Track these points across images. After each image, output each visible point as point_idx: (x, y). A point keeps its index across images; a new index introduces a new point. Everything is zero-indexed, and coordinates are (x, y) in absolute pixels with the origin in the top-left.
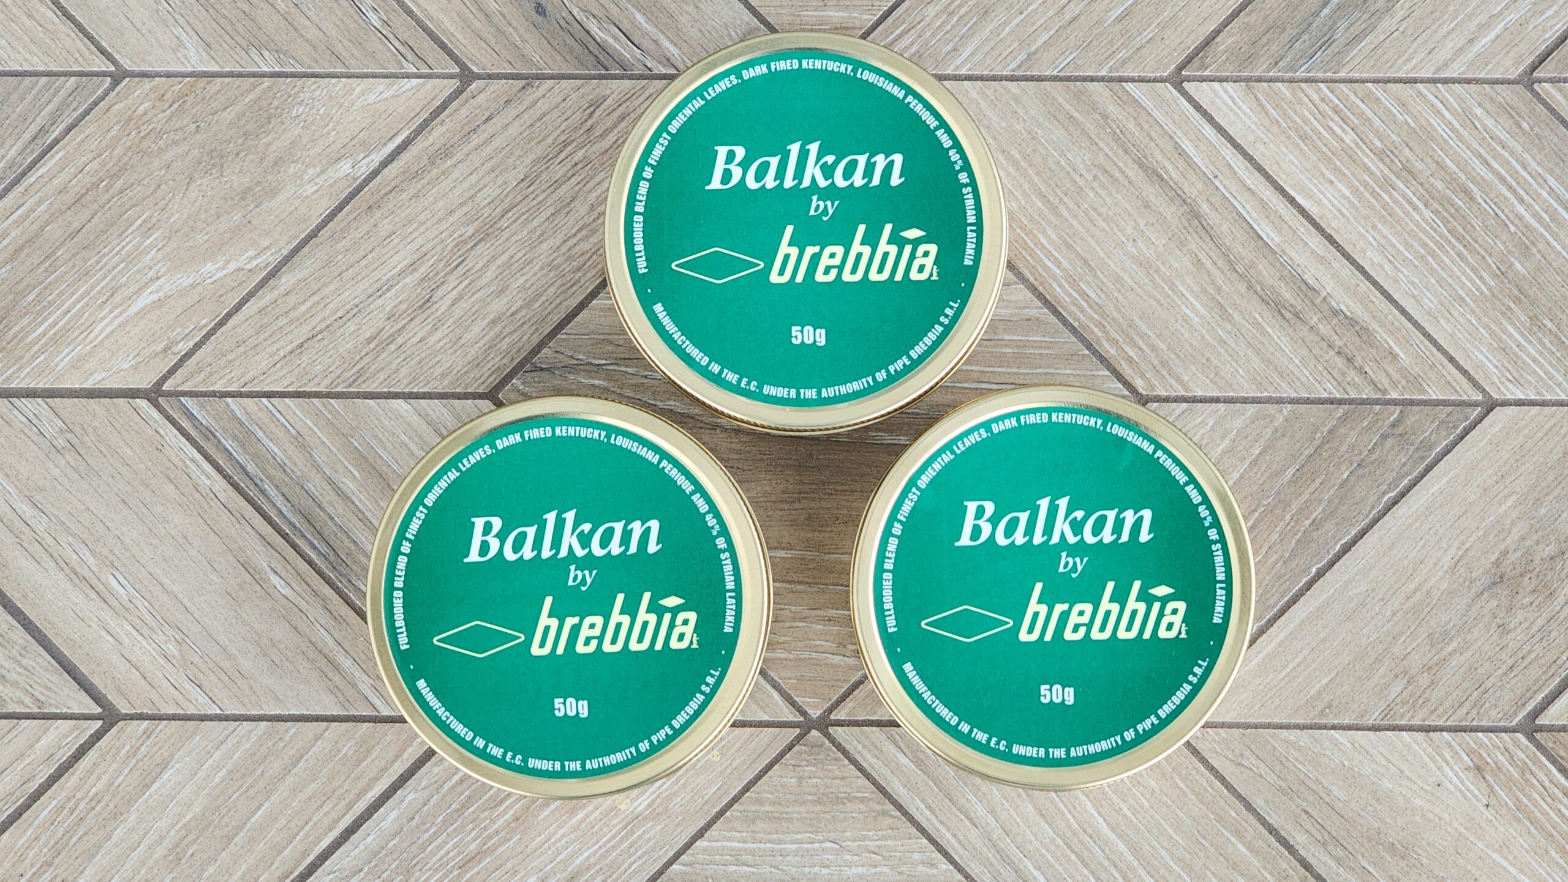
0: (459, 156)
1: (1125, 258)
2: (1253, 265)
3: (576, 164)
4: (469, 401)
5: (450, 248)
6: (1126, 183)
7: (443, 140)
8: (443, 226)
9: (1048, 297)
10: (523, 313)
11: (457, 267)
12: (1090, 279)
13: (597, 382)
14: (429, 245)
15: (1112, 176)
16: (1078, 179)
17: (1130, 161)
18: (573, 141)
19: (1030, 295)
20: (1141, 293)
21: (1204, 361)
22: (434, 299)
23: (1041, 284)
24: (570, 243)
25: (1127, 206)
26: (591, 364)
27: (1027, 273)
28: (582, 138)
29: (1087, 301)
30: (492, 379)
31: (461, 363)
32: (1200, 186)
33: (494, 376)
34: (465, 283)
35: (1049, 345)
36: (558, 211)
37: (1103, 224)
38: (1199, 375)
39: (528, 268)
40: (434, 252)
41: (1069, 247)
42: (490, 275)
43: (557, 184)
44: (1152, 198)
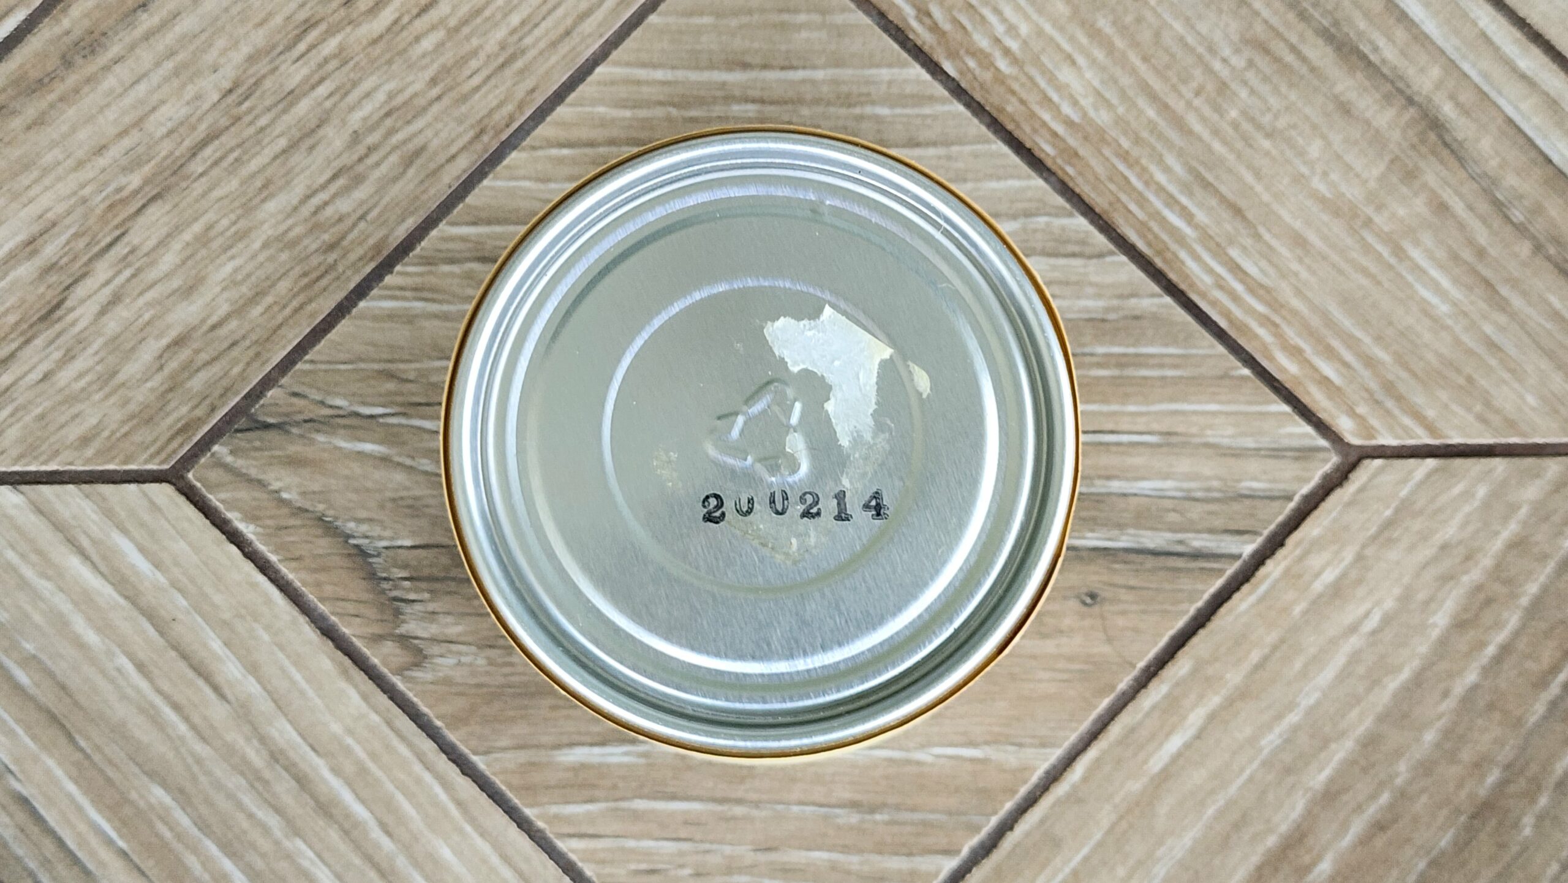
0: (115, 50)
1: (1309, 203)
2: (1538, 210)
3: (326, 61)
4: (133, 487)
5: (98, 211)
6: (1304, 70)
7: (87, 23)
8: (87, 173)
9: (1173, 276)
10: (233, 324)
11: (110, 245)
12: (1248, 242)
13: (368, 447)
14: (60, 209)
15: (1277, 60)
16: (1217, 66)
17: (1309, 34)
18: (322, 20)
19: (1139, 275)
20: (1343, 265)
21: (1461, 381)
22: (68, 304)
23: (1159, 253)
24: (316, 201)
25: (1308, 110)
26: (357, 415)
27: (1133, 237)
28: (336, 17)
29: (1242, 281)
30: (175, 444)
31: (118, 415)
32: (1436, 72)
33: (179, 440)
34: (127, 273)
35: (1179, 362)
36: (293, 146)
37: (1266, 144)
38: (1454, 407)
39: (240, 246)
40: (67, 221)
41: (1207, 185)
42: (168, 259)
43: (291, 97)
44: (1352, 96)
